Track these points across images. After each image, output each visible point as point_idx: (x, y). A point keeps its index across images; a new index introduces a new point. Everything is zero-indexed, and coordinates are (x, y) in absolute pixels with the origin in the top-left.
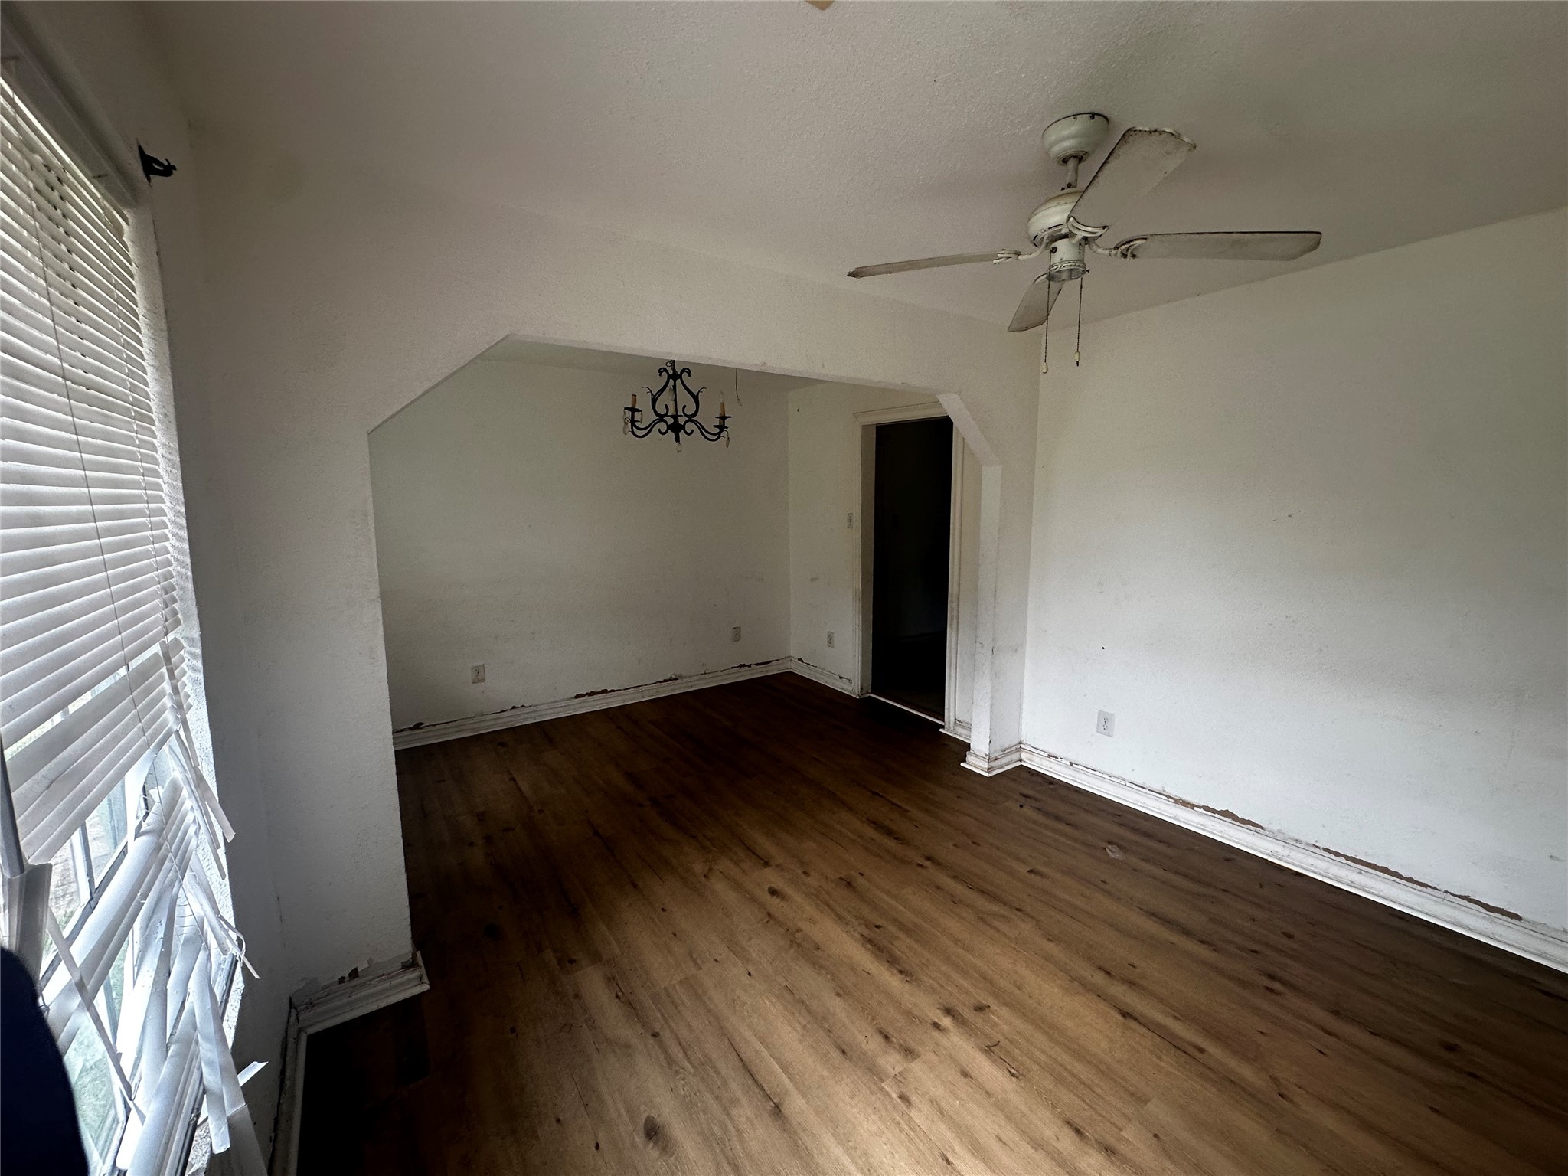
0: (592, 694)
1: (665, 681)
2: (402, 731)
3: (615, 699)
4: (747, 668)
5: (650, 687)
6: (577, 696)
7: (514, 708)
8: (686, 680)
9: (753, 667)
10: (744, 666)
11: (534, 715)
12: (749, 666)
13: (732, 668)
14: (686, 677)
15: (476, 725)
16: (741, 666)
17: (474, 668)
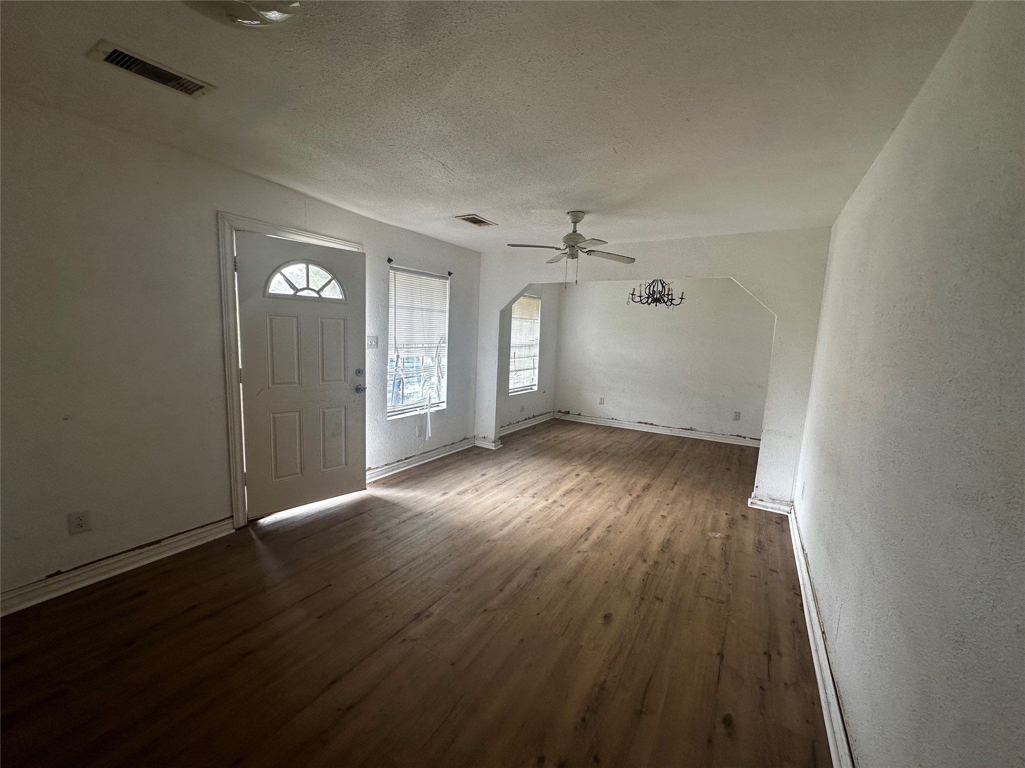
0: (646, 423)
1: (685, 429)
2: (575, 414)
3: (656, 429)
4: (742, 438)
5: (676, 430)
6: (639, 422)
7: (612, 419)
8: (697, 432)
9: (747, 439)
10: (740, 436)
11: (619, 424)
12: (745, 438)
13: (731, 435)
14: (698, 431)
15: (598, 421)
16: (738, 436)
17: (600, 398)
